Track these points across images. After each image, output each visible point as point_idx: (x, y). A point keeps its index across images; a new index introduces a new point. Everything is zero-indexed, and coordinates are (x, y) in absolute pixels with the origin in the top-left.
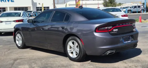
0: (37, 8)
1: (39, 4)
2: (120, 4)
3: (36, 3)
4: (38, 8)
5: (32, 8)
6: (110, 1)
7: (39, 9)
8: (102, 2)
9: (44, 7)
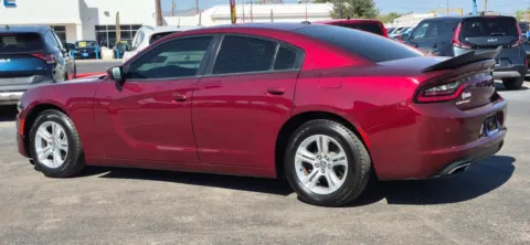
0: (98, 28)
1: (107, 14)
2: (394, 16)
3: (95, 11)
4: (104, 27)
5: (79, 30)
6: (357, 5)
7: (107, 31)
8: (328, 8)
9: (123, 27)
